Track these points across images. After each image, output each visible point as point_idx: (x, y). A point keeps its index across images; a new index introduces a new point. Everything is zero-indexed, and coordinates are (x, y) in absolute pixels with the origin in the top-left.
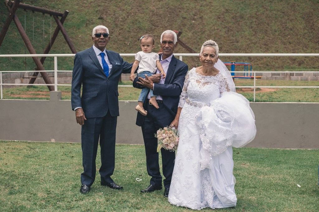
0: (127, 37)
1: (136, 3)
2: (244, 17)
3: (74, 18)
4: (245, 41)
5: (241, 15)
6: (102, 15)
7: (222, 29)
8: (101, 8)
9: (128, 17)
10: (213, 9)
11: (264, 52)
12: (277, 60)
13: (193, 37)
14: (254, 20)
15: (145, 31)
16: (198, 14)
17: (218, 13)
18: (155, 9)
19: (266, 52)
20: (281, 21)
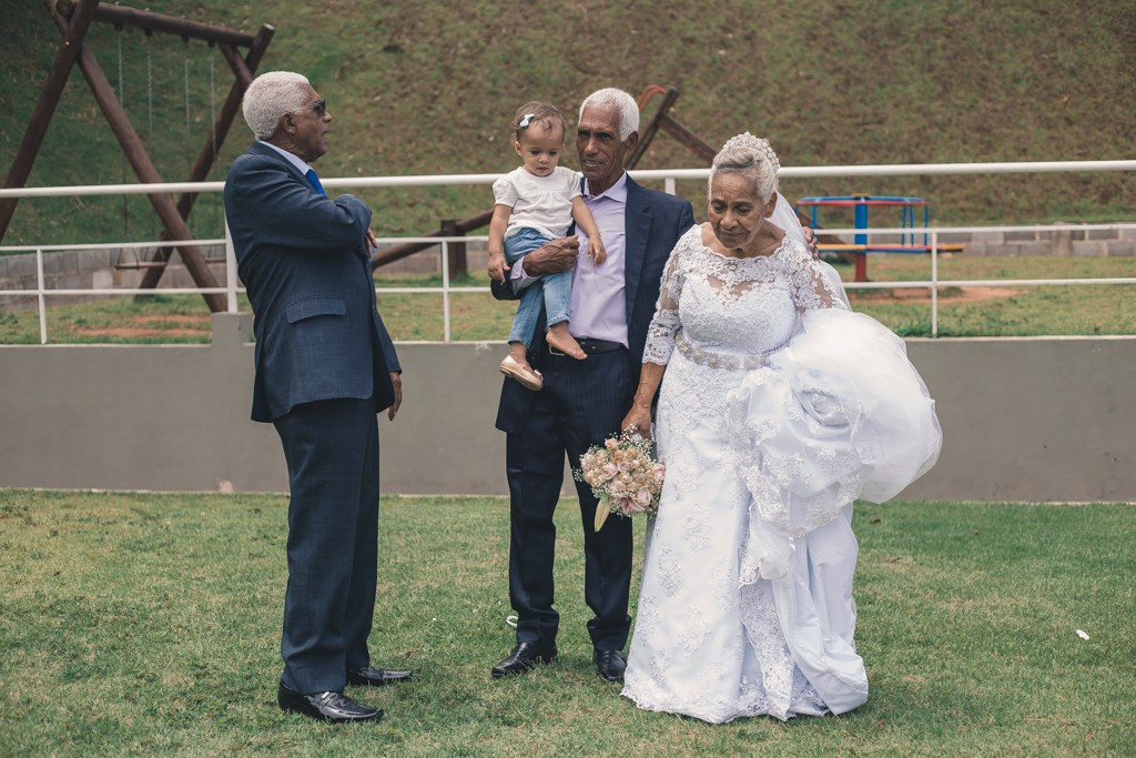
0: (485, 112)
2: (903, 32)
3: (299, 51)
4: (906, 119)
5: (892, 25)
6: (396, 38)
7: (823, 76)
8: (392, 13)
9: (488, 40)
11: (977, 155)
12: (1022, 185)
13: (721, 108)
14: (939, 42)
15: (552, 91)
16: (737, 26)
17: (809, 18)
18: (584, 10)
19: (984, 157)
20: (1036, 42)
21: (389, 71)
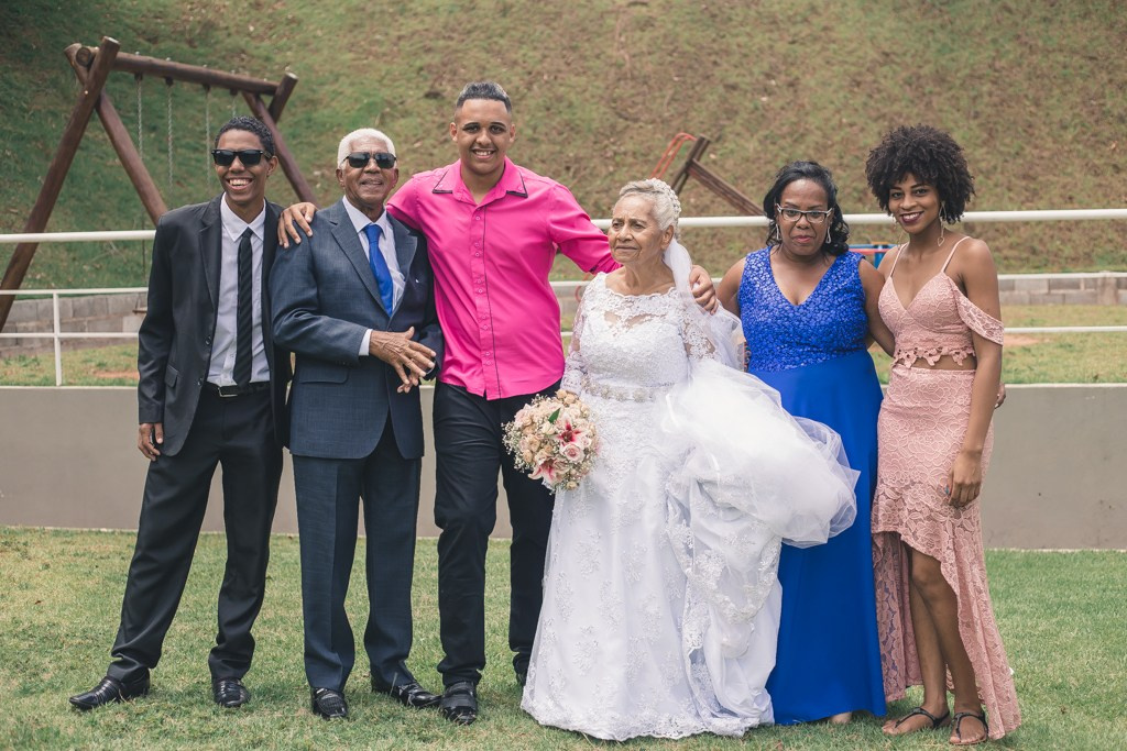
1: (557, 37)
2: (949, 79)
3: (340, 97)
5: (937, 71)
6: (437, 85)
7: (866, 123)
8: (434, 59)
9: (529, 86)
10: (835, 52)
11: (1023, 203)
12: (1068, 234)
13: (762, 155)
14: (985, 88)
15: (592, 138)
16: (779, 73)
17: (853, 64)
18: (627, 57)
19: (1029, 204)
20: (1084, 88)
21: (429, 118)
